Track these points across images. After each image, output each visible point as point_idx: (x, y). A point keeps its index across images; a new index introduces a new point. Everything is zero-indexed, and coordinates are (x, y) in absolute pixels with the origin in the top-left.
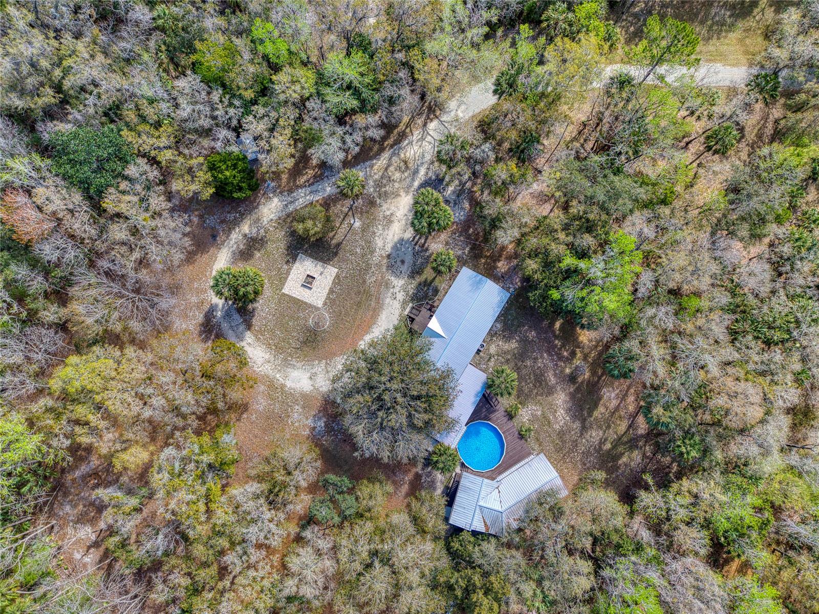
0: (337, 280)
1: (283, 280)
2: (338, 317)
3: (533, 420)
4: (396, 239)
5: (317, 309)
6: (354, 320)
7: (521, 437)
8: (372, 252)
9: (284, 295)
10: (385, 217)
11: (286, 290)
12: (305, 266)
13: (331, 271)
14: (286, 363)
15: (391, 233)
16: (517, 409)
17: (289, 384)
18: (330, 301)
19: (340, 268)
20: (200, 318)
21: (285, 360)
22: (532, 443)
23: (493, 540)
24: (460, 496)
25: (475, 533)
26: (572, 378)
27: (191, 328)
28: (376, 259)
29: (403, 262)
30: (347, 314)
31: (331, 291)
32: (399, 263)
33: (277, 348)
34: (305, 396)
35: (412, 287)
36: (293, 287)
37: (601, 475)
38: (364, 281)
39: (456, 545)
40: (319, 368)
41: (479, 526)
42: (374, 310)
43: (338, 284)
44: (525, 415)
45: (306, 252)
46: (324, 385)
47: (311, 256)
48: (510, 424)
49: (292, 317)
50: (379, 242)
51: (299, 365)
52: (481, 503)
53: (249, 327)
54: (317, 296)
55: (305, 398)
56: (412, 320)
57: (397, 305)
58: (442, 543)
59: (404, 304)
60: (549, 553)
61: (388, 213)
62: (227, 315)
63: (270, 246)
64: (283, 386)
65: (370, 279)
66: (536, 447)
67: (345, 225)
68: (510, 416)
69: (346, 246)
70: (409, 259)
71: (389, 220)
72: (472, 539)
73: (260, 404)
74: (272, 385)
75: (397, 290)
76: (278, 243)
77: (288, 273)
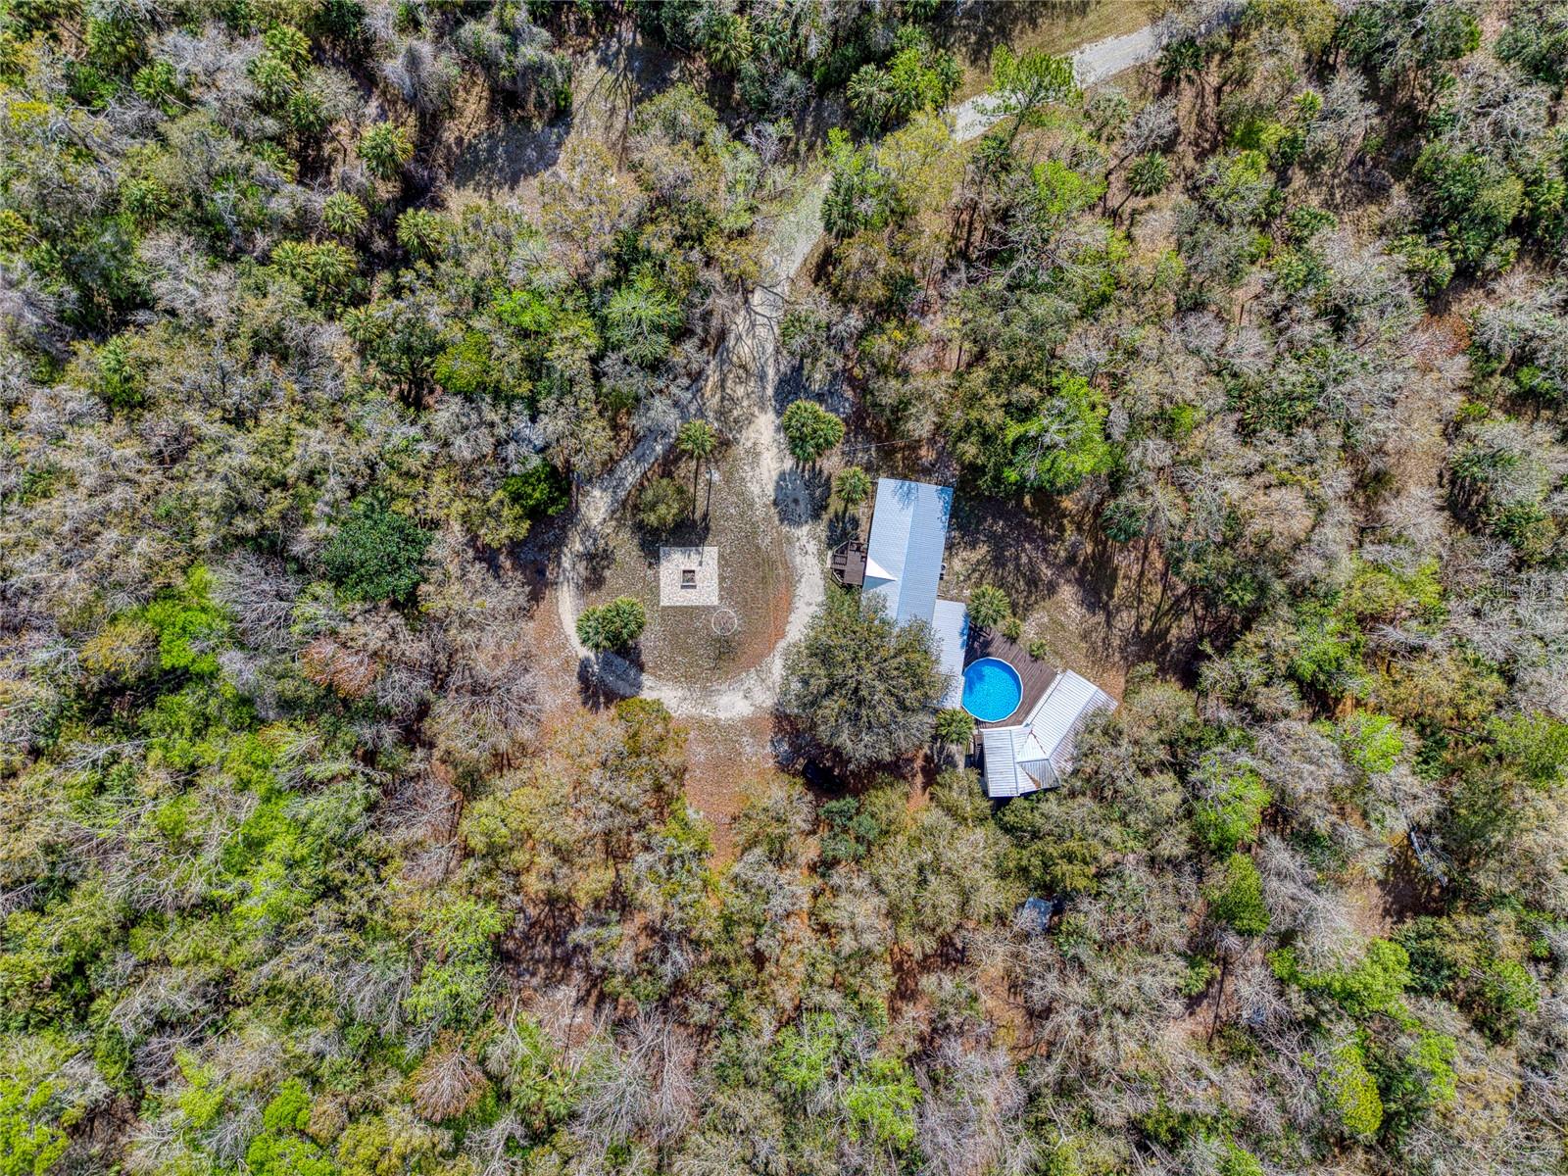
0: (724, 561)
1: (655, 590)
2: (746, 607)
3: (1042, 629)
4: (775, 476)
5: (715, 608)
6: (767, 603)
7: (1036, 658)
8: (751, 505)
9: (665, 608)
10: (747, 452)
11: (665, 602)
12: (675, 562)
13: (711, 552)
14: (707, 692)
15: (764, 470)
16: (1017, 627)
17: (722, 715)
18: (727, 591)
19: (719, 544)
20: (575, 684)
21: (704, 688)
22: (1051, 659)
23: (1051, 796)
24: (990, 761)
25: (1026, 796)
26: (1071, 560)
27: (568, 699)
28: (760, 512)
29: (796, 501)
30: (754, 599)
31: (722, 579)
32: (792, 506)
33: (689, 679)
34: (749, 722)
35: (822, 529)
36: (672, 594)
37: (1149, 667)
38: (758, 548)
39: (1010, 818)
40: (751, 680)
41: (1028, 786)
42: (786, 578)
43: (727, 565)
44: (1029, 630)
45: (666, 543)
46: (766, 699)
47: (677, 544)
48: (1015, 648)
49: (688, 633)
50: (755, 489)
51: (724, 687)
52: (1019, 759)
53: (641, 668)
54: (707, 592)
55: (751, 724)
56: (841, 573)
57: (812, 560)
58: (991, 823)
59: (821, 554)
60: (1121, 783)
61: (749, 444)
62: (606, 664)
63: (619, 555)
64: (716, 721)
65: (764, 542)
66: (1058, 662)
67: (701, 485)
68: (1012, 639)
69: (716, 513)
70: (803, 495)
71: (754, 454)
72: (1026, 804)
73: (698, 753)
74: (702, 725)
75: (804, 540)
76: (626, 547)
77: (657, 579)
